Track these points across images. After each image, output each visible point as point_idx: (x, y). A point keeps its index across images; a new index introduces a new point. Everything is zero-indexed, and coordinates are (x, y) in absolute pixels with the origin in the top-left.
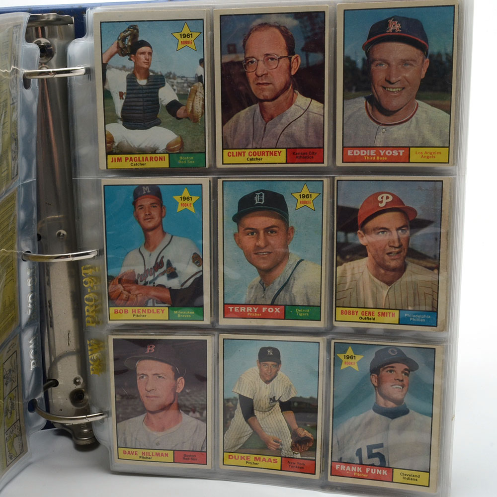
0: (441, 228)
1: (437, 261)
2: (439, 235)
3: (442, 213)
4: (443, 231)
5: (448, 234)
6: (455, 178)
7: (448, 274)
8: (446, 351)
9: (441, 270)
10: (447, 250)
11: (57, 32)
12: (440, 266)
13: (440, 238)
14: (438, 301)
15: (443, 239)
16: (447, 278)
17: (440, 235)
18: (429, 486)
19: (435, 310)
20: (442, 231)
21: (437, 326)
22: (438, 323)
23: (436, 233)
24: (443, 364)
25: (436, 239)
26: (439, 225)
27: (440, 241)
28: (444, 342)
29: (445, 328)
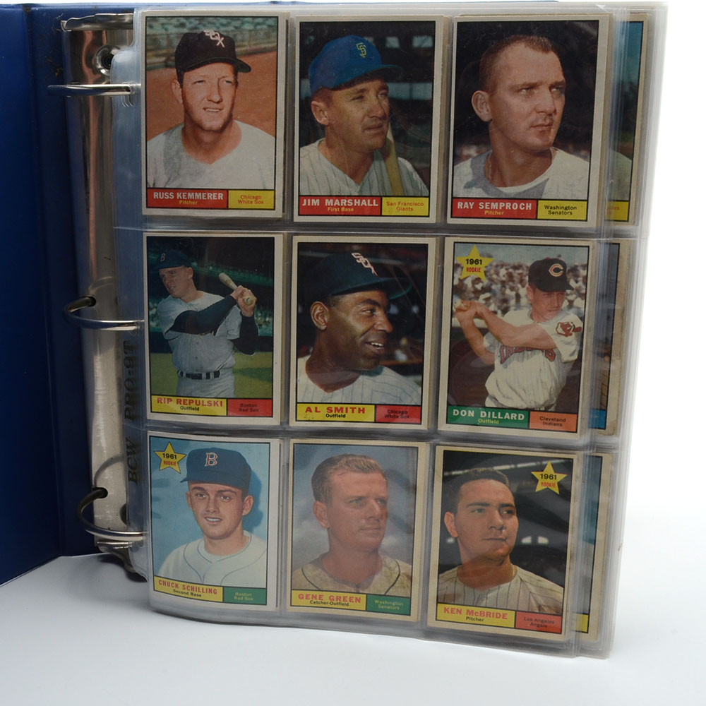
0: (615, 303)
1: (609, 346)
2: (612, 312)
3: (618, 285)
4: (618, 307)
5: (623, 311)
6: (635, 242)
7: (622, 361)
8: (615, 462)
9: (613, 358)
10: (622, 331)
11: (127, 37)
12: (613, 352)
13: (614, 317)
14: (607, 397)
15: (617, 318)
16: (621, 368)
17: (614, 313)
18: (587, 632)
19: (603, 408)
20: (616, 308)
21: (605, 429)
22: (607, 424)
23: (609, 311)
24: (611, 476)
25: (608, 317)
26: (613, 300)
27: (613, 320)
28: (615, 449)
29: (615, 431)
